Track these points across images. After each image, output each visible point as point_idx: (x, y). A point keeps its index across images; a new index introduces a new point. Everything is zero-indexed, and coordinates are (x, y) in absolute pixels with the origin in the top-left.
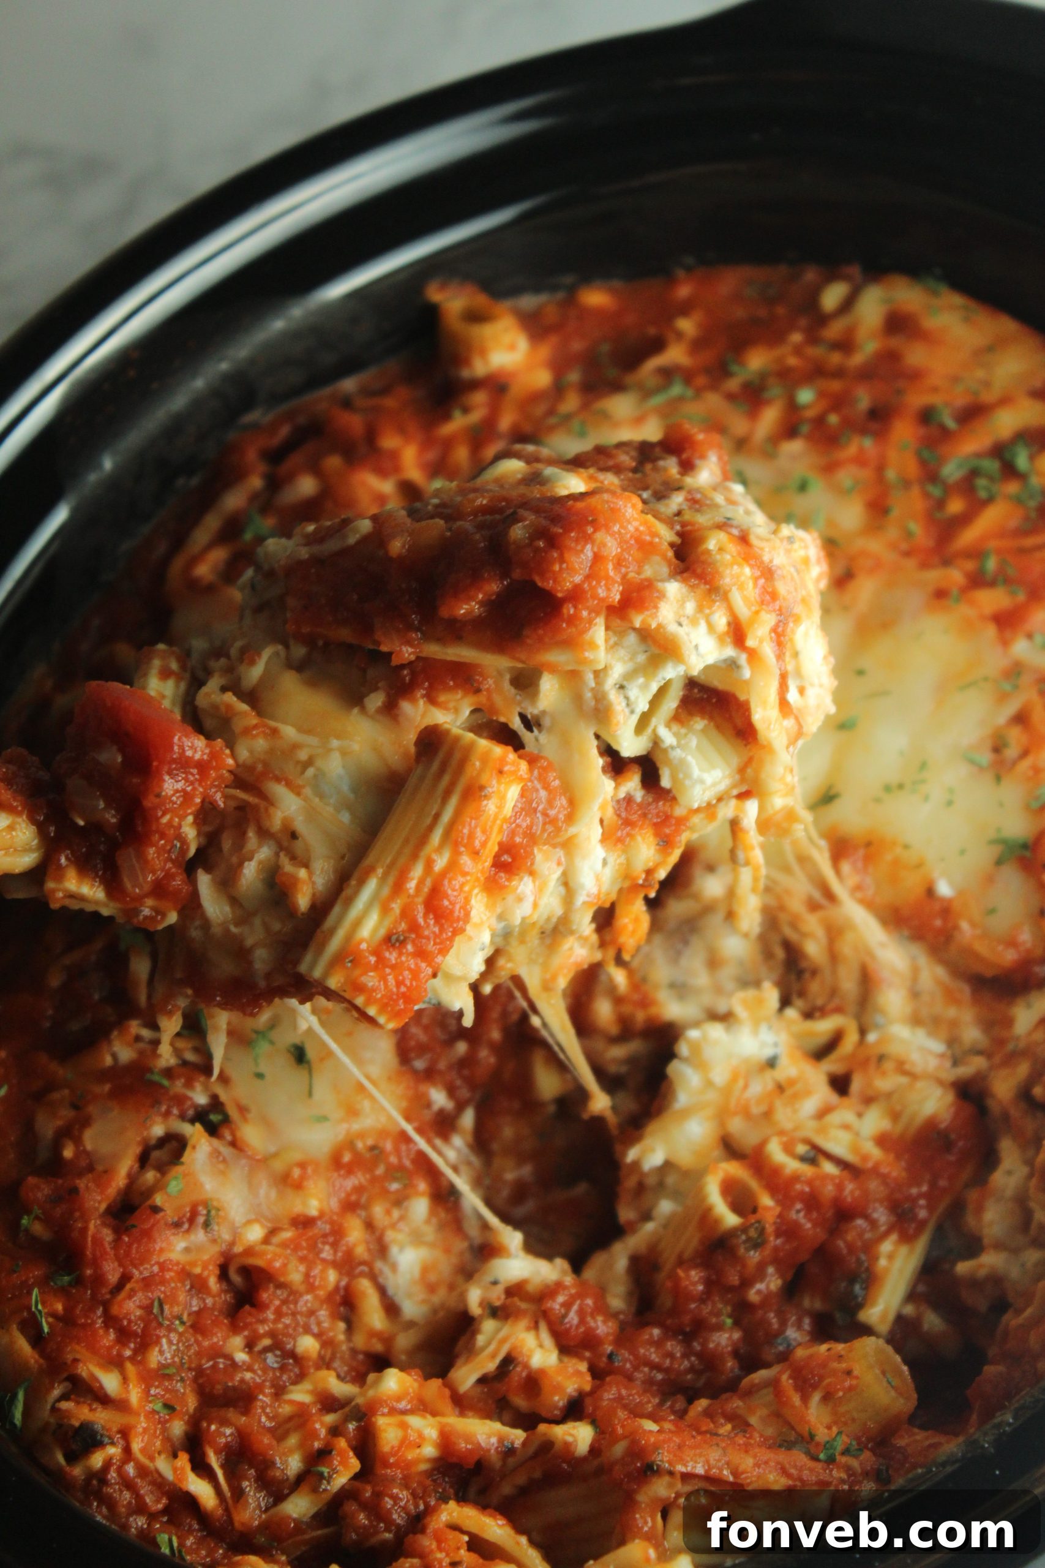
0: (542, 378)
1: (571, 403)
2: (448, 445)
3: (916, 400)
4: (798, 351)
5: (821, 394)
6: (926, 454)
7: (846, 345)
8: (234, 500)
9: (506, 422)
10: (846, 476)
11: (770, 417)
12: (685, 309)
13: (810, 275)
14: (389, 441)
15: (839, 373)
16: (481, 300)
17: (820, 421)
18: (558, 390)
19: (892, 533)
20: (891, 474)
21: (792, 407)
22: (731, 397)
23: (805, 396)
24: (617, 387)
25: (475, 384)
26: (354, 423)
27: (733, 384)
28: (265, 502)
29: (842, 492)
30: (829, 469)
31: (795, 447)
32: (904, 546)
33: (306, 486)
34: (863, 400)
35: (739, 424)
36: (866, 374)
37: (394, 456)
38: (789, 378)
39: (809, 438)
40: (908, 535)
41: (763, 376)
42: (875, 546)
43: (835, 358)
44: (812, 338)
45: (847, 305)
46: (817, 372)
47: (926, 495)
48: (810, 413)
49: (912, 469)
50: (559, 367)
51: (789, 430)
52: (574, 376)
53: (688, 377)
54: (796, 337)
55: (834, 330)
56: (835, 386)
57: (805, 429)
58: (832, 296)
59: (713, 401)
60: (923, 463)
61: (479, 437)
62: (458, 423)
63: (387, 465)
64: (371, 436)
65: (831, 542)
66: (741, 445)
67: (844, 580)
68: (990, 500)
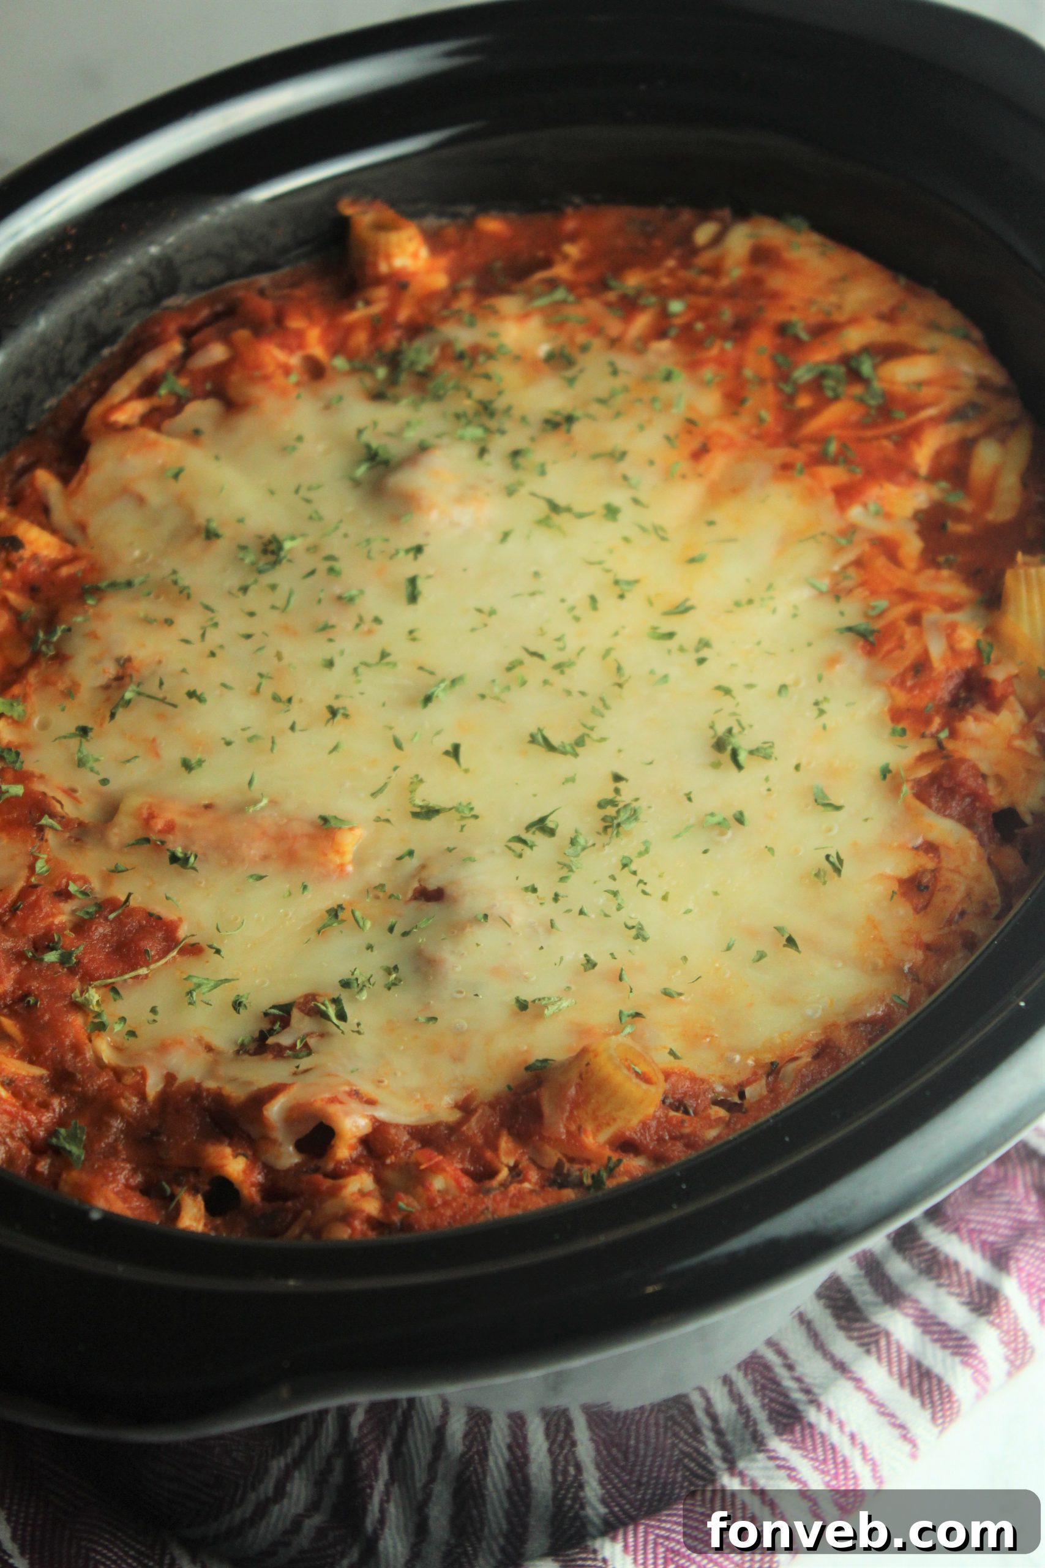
0: (440, 281)
1: (465, 302)
2: (350, 329)
3: (775, 316)
4: (671, 273)
5: (690, 307)
6: (780, 359)
7: (715, 270)
8: (154, 362)
9: (404, 314)
10: (708, 373)
11: (642, 322)
12: (572, 238)
13: (686, 216)
14: (296, 323)
15: (707, 292)
16: (389, 214)
17: (688, 328)
18: (454, 292)
19: (745, 419)
20: (748, 373)
21: (664, 314)
22: (609, 305)
23: (676, 306)
24: (505, 291)
25: (379, 281)
26: (267, 307)
27: (611, 296)
28: (180, 365)
29: (704, 384)
30: (693, 366)
31: (664, 346)
32: (755, 431)
33: (217, 353)
34: (727, 314)
35: (614, 326)
36: (731, 294)
37: (300, 335)
38: (664, 294)
39: (677, 340)
40: (760, 420)
41: (640, 293)
42: (729, 428)
43: (705, 281)
44: (686, 262)
45: (717, 240)
46: (685, 290)
47: (779, 391)
48: (678, 321)
49: (767, 369)
50: (456, 275)
51: (659, 332)
52: (468, 282)
53: (571, 287)
54: (671, 263)
55: (704, 259)
56: (704, 301)
57: (673, 332)
58: (704, 233)
59: (593, 306)
60: (777, 366)
61: (378, 327)
62: (359, 312)
63: (293, 341)
64: (279, 319)
65: (691, 422)
66: (614, 343)
67: (700, 453)
68: (836, 398)
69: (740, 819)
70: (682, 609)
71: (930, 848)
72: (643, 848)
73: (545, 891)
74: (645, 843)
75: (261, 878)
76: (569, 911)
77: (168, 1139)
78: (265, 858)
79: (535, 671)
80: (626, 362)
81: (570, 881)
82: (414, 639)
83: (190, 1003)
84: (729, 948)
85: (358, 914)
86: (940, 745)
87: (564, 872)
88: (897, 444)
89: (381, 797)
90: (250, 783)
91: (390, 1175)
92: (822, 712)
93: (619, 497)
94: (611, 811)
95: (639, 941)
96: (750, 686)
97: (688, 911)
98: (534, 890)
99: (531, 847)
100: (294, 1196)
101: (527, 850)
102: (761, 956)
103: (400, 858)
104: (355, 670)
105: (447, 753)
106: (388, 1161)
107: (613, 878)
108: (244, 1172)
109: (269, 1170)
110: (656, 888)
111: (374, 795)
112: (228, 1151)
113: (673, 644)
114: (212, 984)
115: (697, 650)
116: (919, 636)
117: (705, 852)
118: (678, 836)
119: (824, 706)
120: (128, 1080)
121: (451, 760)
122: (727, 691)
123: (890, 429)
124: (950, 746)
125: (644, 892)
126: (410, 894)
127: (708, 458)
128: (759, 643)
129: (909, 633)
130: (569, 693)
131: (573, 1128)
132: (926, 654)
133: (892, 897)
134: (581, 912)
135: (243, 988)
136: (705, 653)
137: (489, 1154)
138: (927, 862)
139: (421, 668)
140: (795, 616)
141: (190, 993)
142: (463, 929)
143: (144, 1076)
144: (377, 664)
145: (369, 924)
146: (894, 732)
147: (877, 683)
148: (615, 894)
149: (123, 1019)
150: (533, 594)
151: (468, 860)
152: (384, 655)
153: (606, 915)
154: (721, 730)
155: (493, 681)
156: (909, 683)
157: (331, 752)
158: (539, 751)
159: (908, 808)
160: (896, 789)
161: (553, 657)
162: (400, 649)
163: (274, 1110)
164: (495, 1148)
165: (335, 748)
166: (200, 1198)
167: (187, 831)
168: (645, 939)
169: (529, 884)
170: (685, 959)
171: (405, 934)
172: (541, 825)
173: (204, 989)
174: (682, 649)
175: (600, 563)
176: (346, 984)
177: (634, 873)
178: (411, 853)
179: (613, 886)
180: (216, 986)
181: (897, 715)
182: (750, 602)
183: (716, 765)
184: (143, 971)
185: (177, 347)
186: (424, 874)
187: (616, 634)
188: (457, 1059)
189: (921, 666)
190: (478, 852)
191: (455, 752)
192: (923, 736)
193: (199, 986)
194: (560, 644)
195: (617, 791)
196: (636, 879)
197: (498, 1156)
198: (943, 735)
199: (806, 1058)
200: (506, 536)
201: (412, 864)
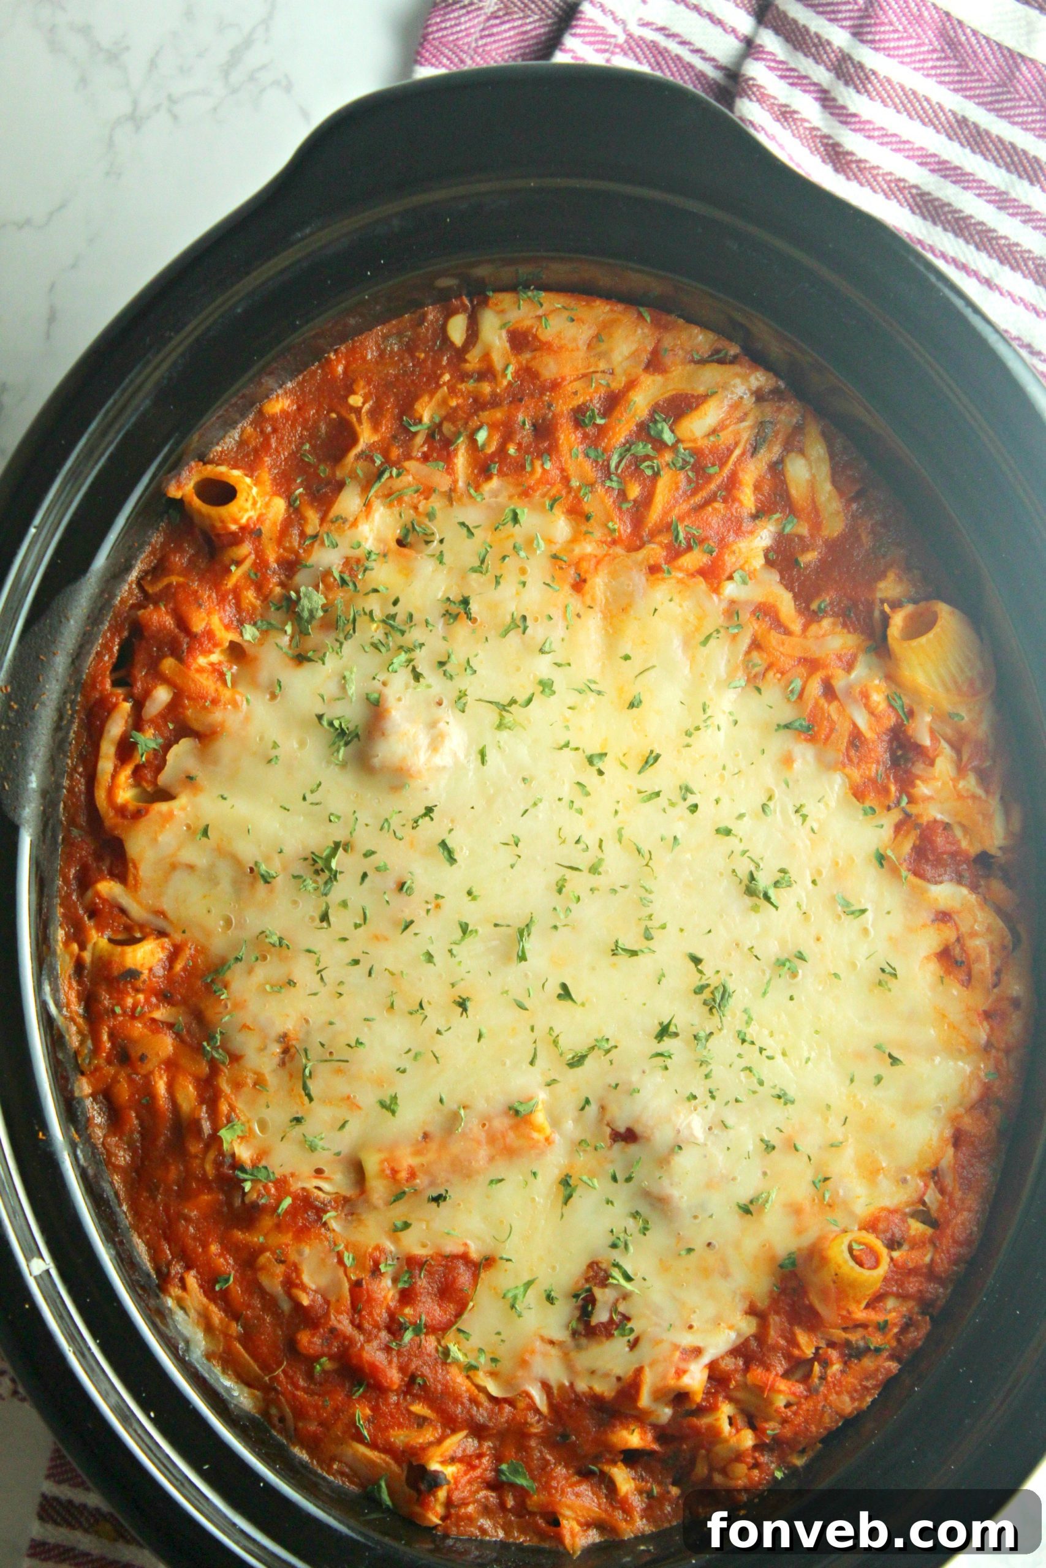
0: (280, 508)
1: (313, 520)
2: (237, 593)
3: (563, 407)
4: (453, 390)
5: (492, 428)
6: (593, 452)
7: (487, 373)
8: (115, 728)
9: (272, 557)
10: (541, 497)
12: (349, 385)
13: (431, 313)
14: (199, 622)
15: (494, 402)
17: (502, 454)
18: (295, 510)
19: (597, 532)
20: (575, 482)
21: (476, 450)
22: (426, 458)
23: (481, 434)
25: (237, 538)
26: (162, 618)
27: (420, 445)
28: (137, 722)
29: (545, 509)
30: (526, 493)
31: (495, 483)
32: (609, 540)
33: (162, 695)
35: (443, 482)
36: (517, 395)
37: (209, 634)
39: (501, 474)
40: (611, 531)
41: (438, 424)
42: (588, 548)
43: (486, 388)
45: (473, 333)
46: (479, 410)
47: (609, 490)
48: (492, 450)
49: (589, 470)
50: (285, 488)
51: (482, 469)
52: (300, 492)
54: (447, 377)
55: (473, 362)
56: (497, 414)
57: (494, 466)
58: (456, 330)
59: (414, 469)
60: (594, 462)
62: (236, 575)
63: (207, 642)
64: (183, 624)
65: (555, 557)
66: (450, 496)
67: (579, 585)
68: (656, 475)
69: (801, 957)
70: (651, 759)
71: (944, 917)
72: (745, 1017)
73: (701, 1092)
74: (745, 1011)
75: (501, 1181)
76: (727, 1103)
77: (577, 1439)
78: (492, 1159)
79: (578, 883)
80: (472, 515)
81: (713, 1074)
82: (474, 899)
83: (520, 1316)
84: (852, 1081)
85: (585, 1178)
86: (908, 815)
87: (705, 1070)
88: (725, 501)
89: (538, 1062)
90: (441, 1101)
91: (739, 1395)
92: (804, 817)
93: (543, 667)
94: (706, 995)
95: (789, 1105)
96: (741, 816)
97: (808, 1060)
98: (695, 1097)
99: (670, 1057)
100: (683, 1438)
101: (668, 1062)
102: (879, 1079)
103: (583, 1109)
104: (450, 951)
105: (559, 996)
106: (732, 1387)
107: (740, 1056)
108: (641, 1439)
109: (655, 1426)
110: (773, 1046)
111: (532, 1063)
112: (624, 1433)
113: (662, 801)
114: (522, 1289)
115: (685, 799)
116: (842, 710)
117: (791, 998)
118: (764, 993)
119: (804, 811)
120: (521, 1405)
121: (568, 1003)
122: (728, 832)
123: (713, 486)
124: (913, 810)
125: (768, 1058)
126: (609, 1141)
127: (587, 587)
128: (724, 768)
129: (832, 709)
130: (614, 891)
131: (844, 1313)
132: (855, 725)
133: (942, 982)
134: (737, 1101)
135: (545, 1281)
136: (692, 800)
137: (796, 1352)
138: (949, 934)
139: (496, 925)
140: (736, 723)
141: (513, 1307)
142: (669, 1163)
143: (528, 1395)
144: (463, 938)
145: (595, 1181)
146: (865, 813)
147: (829, 767)
148: (750, 1069)
149: (481, 1350)
150: (535, 804)
151: (633, 1091)
152: (464, 928)
153: (754, 1092)
154: (743, 874)
155: (555, 909)
156: (855, 760)
157: (479, 1040)
158: (623, 959)
159: (913, 887)
160: (895, 871)
161: (583, 863)
162: (471, 913)
163: (645, 1400)
164: (797, 1345)
165: (480, 1036)
166: (620, 1464)
167: (426, 1169)
168: (793, 1102)
169: (688, 1094)
170: (828, 1107)
171: (629, 1179)
172: (664, 1031)
173: (520, 1297)
174: (672, 804)
175: (567, 745)
176: (614, 1246)
177: (753, 1043)
178: (587, 1101)
179: (743, 1063)
180: (526, 1291)
181: (858, 794)
182: (698, 729)
183: (755, 908)
184: (471, 1304)
185: (127, 706)
186: (608, 1117)
187: (616, 812)
188: (726, 1275)
189: (856, 738)
190: (635, 1078)
191: (565, 993)
192: (889, 808)
193: (515, 1298)
194: (581, 846)
195: (700, 972)
196: (756, 1048)
197: (802, 1351)
198: (905, 800)
199: (950, 1151)
200: (482, 754)
201: (592, 1110)
